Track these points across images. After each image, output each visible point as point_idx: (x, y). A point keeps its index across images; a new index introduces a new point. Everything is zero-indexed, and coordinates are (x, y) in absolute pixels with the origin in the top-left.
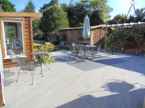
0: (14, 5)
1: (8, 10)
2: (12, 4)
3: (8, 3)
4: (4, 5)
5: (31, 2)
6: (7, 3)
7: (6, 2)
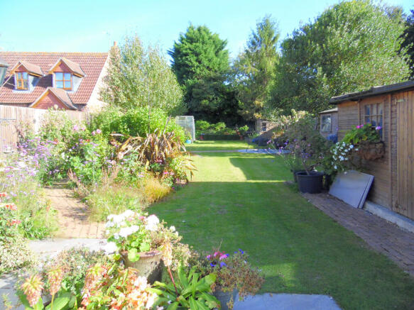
0: (223, 43)
1: (206, 57)
2: (219, 41)
3: (210, 38)
4: (198, 44)
5: (267, 21)
6: (206, 37)
7: (203, 38)
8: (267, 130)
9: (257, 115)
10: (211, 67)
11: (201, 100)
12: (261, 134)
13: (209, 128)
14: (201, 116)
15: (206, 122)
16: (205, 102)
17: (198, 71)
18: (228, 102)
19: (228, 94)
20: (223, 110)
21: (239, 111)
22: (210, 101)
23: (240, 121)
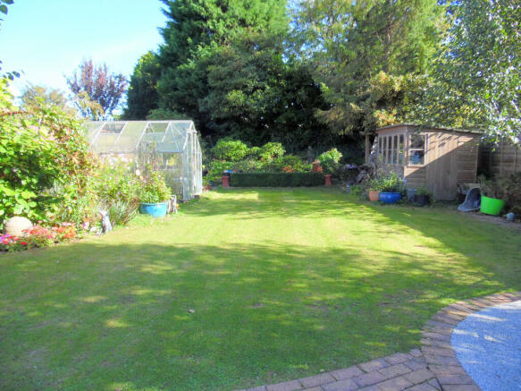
8: (428, 159)
9: (383, 117)
10: (249, 21)
11: (227, 92)
12: (408, 171)
13: (247, 156)
14: (228, 129)
15: (239, 143)
16: (235, 96)
17: (221, 29)
18: (290, 96)
19: (289, 77)
20: (279, 114)
21: (320, 112)
22: (247, 93)
23: (319, 137)
